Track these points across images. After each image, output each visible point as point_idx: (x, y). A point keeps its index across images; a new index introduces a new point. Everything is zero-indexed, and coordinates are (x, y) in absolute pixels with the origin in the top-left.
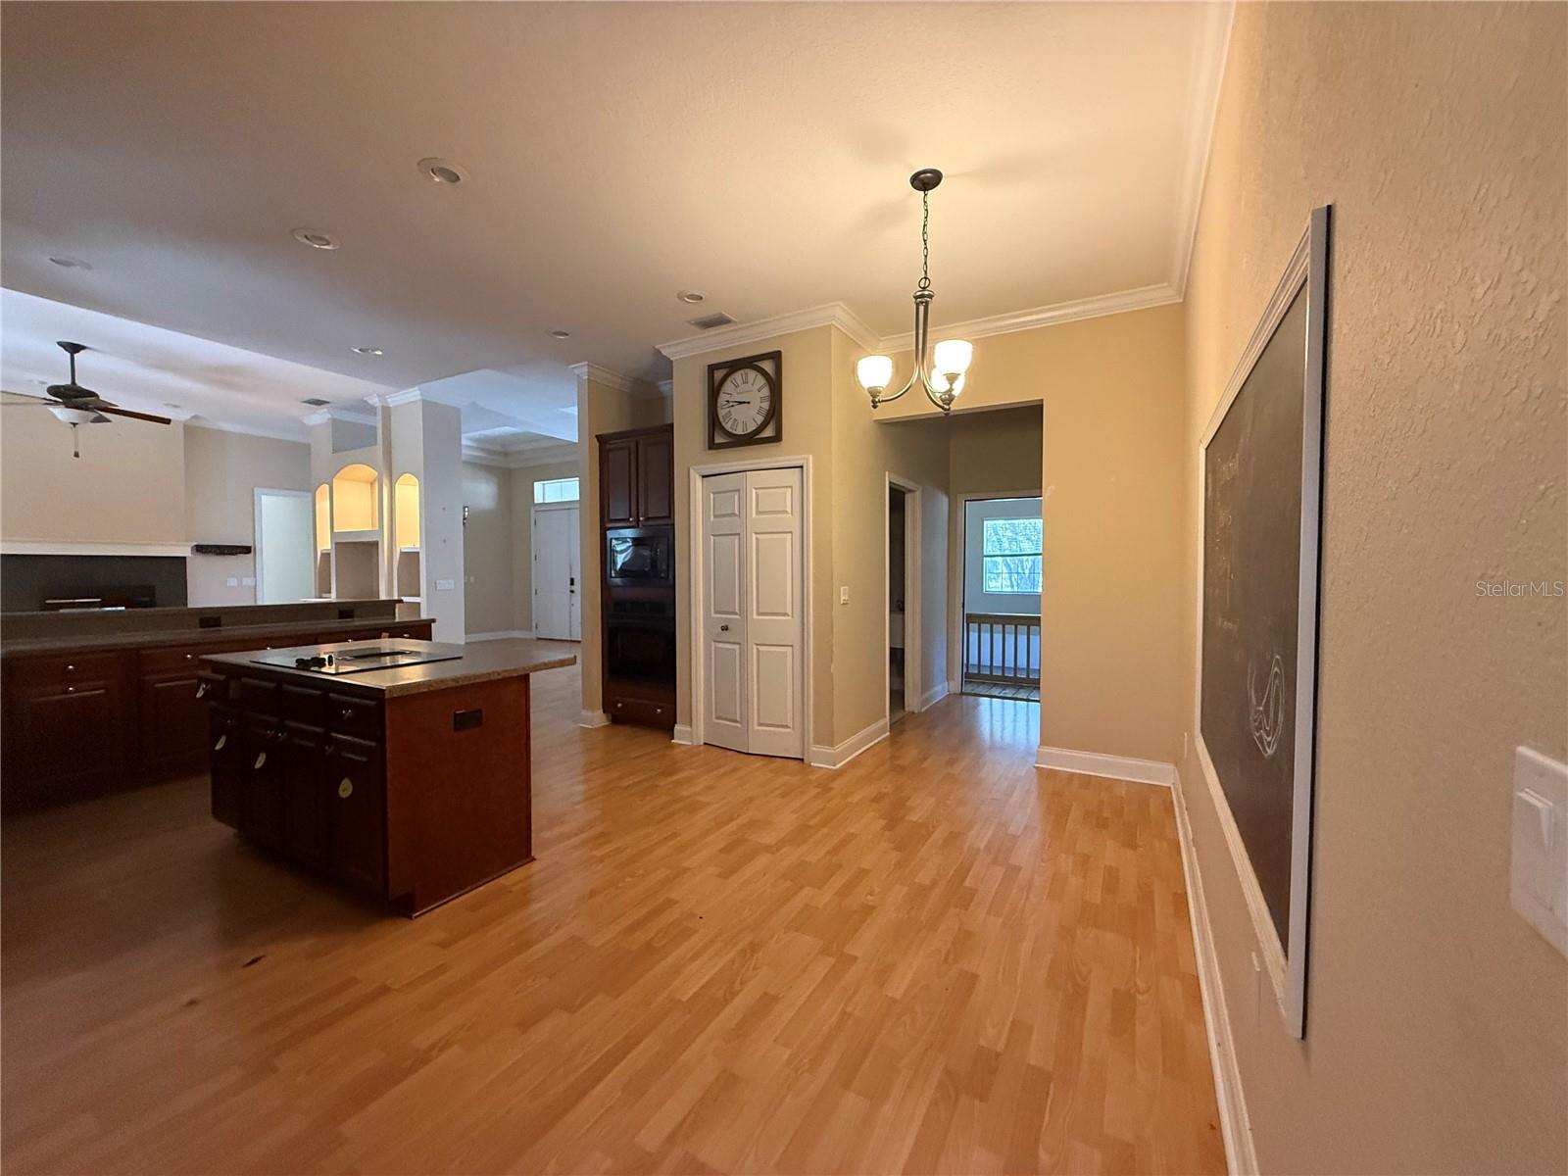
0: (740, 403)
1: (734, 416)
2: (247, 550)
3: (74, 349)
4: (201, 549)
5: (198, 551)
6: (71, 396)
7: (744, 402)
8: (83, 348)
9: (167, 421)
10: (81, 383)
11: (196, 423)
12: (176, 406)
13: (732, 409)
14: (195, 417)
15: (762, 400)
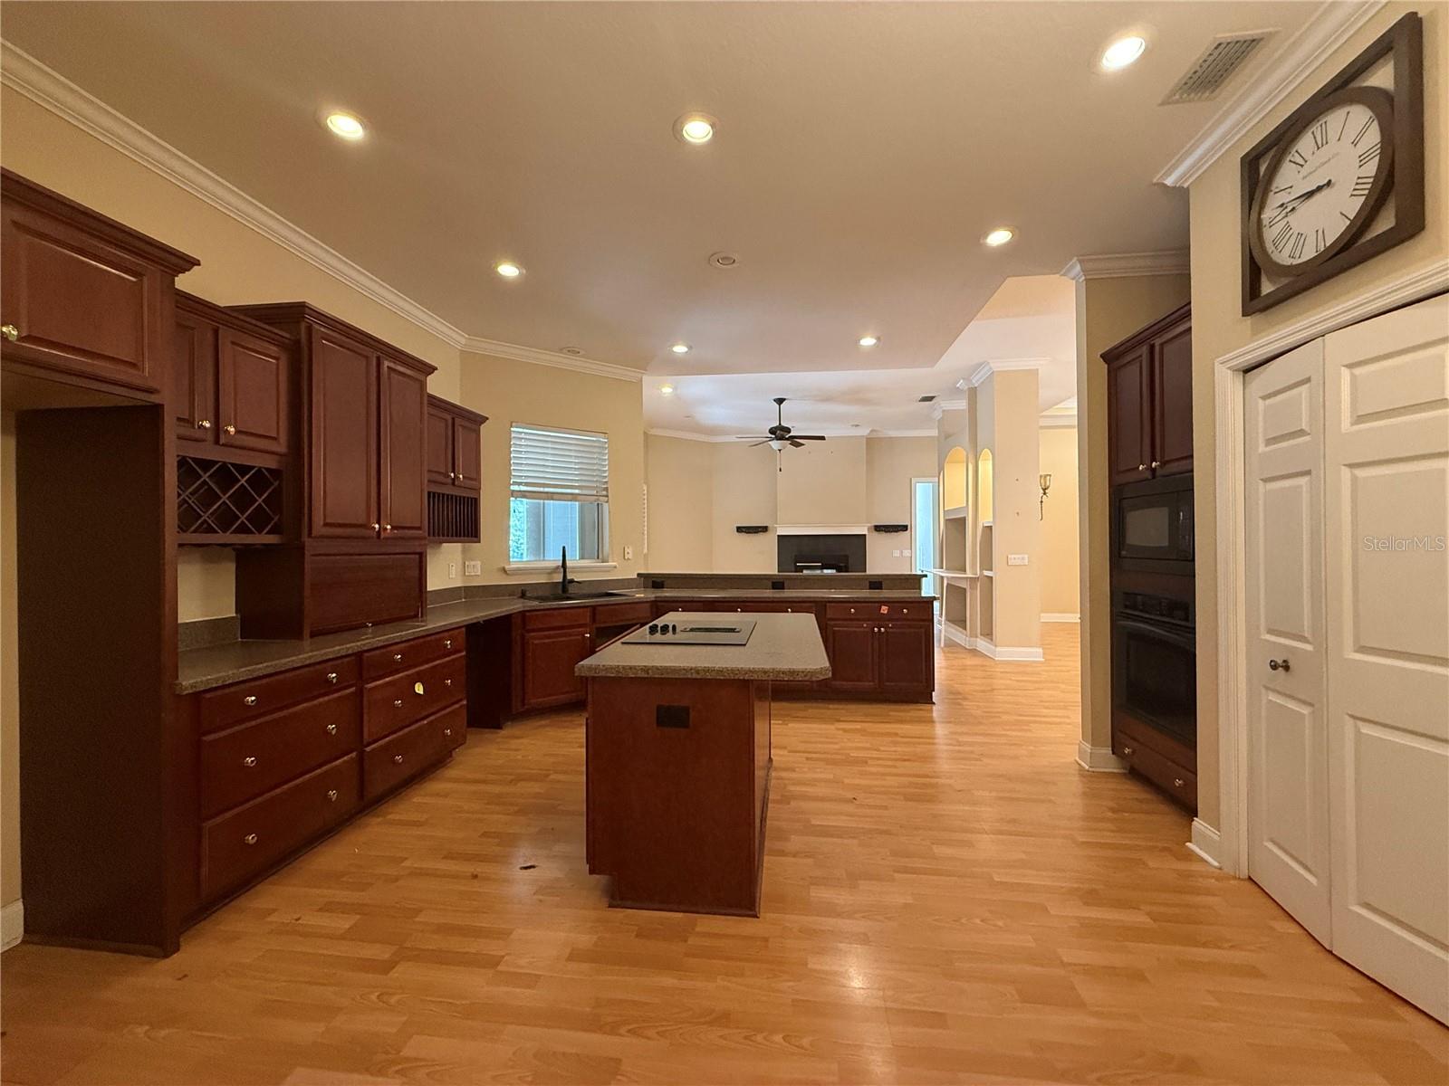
0: (1310, 194)
1: (1295, 231)
2: (905, 528)
3: (780, 401)
4: (878, 528)
5: (876, 530)
6: (780, 433)
7: (1319, 189)
8: (784, 400)
9: (823, 438)
10: (783, 424)
11: (874, 435)
12: (857, 426)
13: (1291, 218)
14: (872, 431)
15: (1363, 160)
